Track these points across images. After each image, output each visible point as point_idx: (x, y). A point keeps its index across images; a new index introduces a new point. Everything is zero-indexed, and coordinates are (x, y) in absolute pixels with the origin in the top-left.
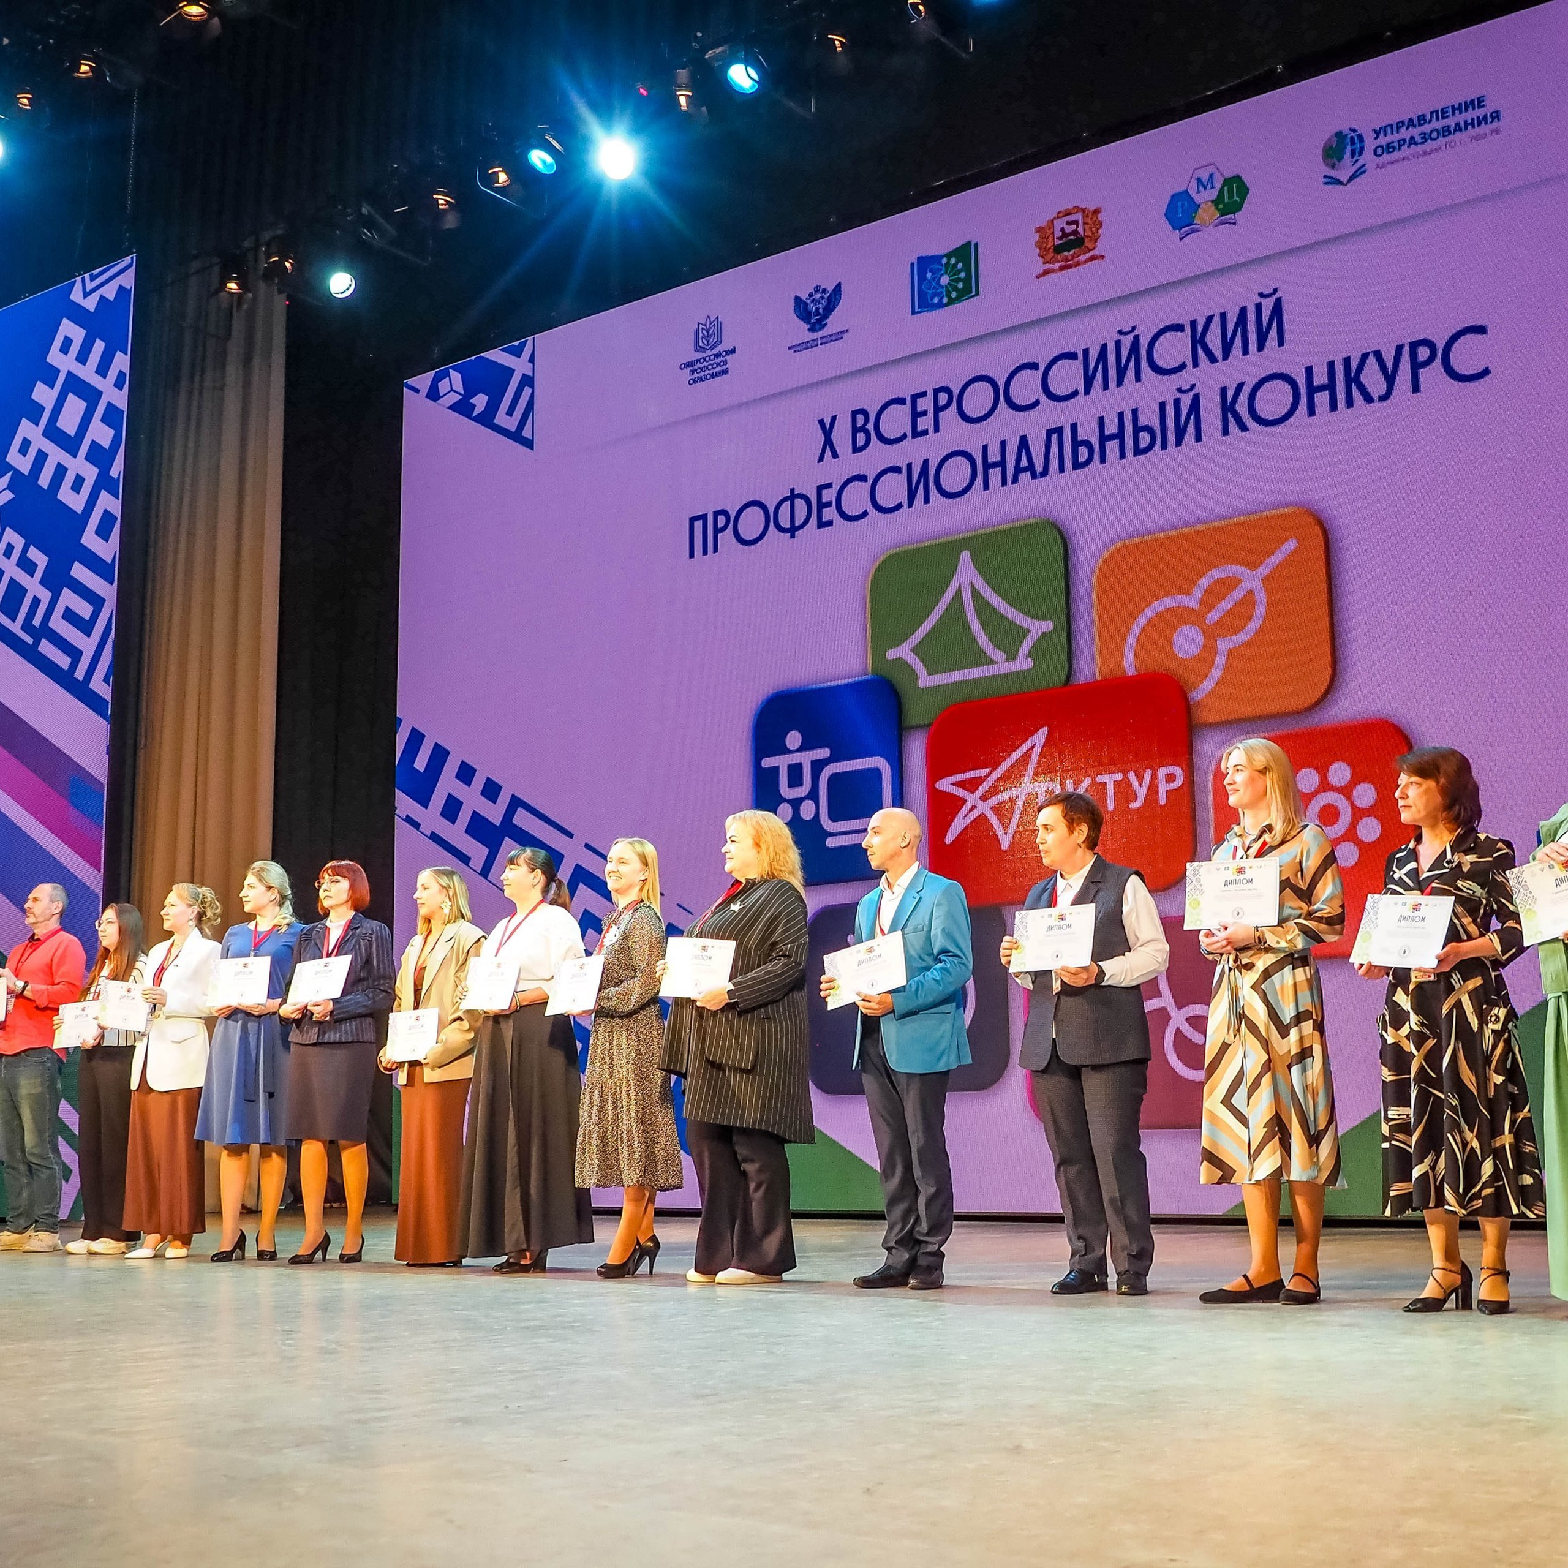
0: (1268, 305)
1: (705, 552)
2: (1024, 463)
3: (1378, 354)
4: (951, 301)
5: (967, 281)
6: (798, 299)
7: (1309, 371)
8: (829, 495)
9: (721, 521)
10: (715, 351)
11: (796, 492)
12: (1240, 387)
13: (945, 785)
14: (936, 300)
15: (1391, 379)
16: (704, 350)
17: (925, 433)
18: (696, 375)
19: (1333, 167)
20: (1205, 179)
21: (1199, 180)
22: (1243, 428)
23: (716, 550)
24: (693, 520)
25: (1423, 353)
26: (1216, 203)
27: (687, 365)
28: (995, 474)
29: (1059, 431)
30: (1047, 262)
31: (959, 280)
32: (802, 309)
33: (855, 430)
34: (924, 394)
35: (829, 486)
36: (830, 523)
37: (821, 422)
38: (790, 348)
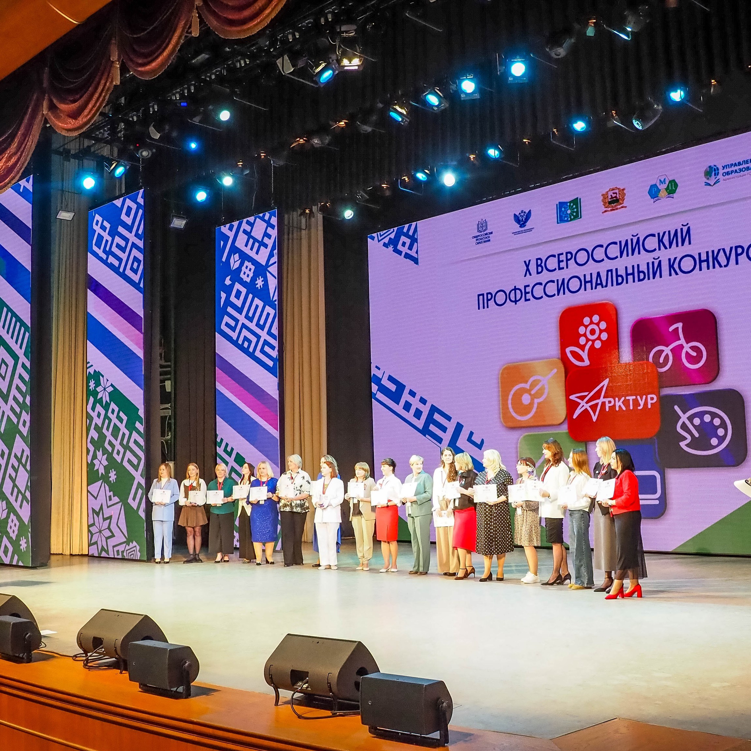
0: (685, 229)
1: (484, 308)
2: (599, 282)
3: (724, 250)
4: (571, 220)
5: (577, 212)
6: (515, 215)
7: (700, 254)
8: (529, 289)
9: (489, 296)
10: (485, 232)
11: (517, 287)
12: (675, 258)
13: (573, 397)
14: (566, 219)
15: (728, 259)
16: (481, 232)
17: (563, 268)
18: (478, 241)
19: (708, 179)
20: (662, 180)
21: (660, 180)
22: (677, 274)
23: (488, 307)
24: (479, 295)
25: (740, 250)
26: (667, 189)
27: (475, 237)
28: (588, 285)
29: (611, 271)
30: (607, 208)
31: (574, 212)
32: (517, 219)
33: (538, 266)
34: (562, 254)
35: (528, 286)
36: (529, 300)
37: (525, 262)
38: (513, 233)
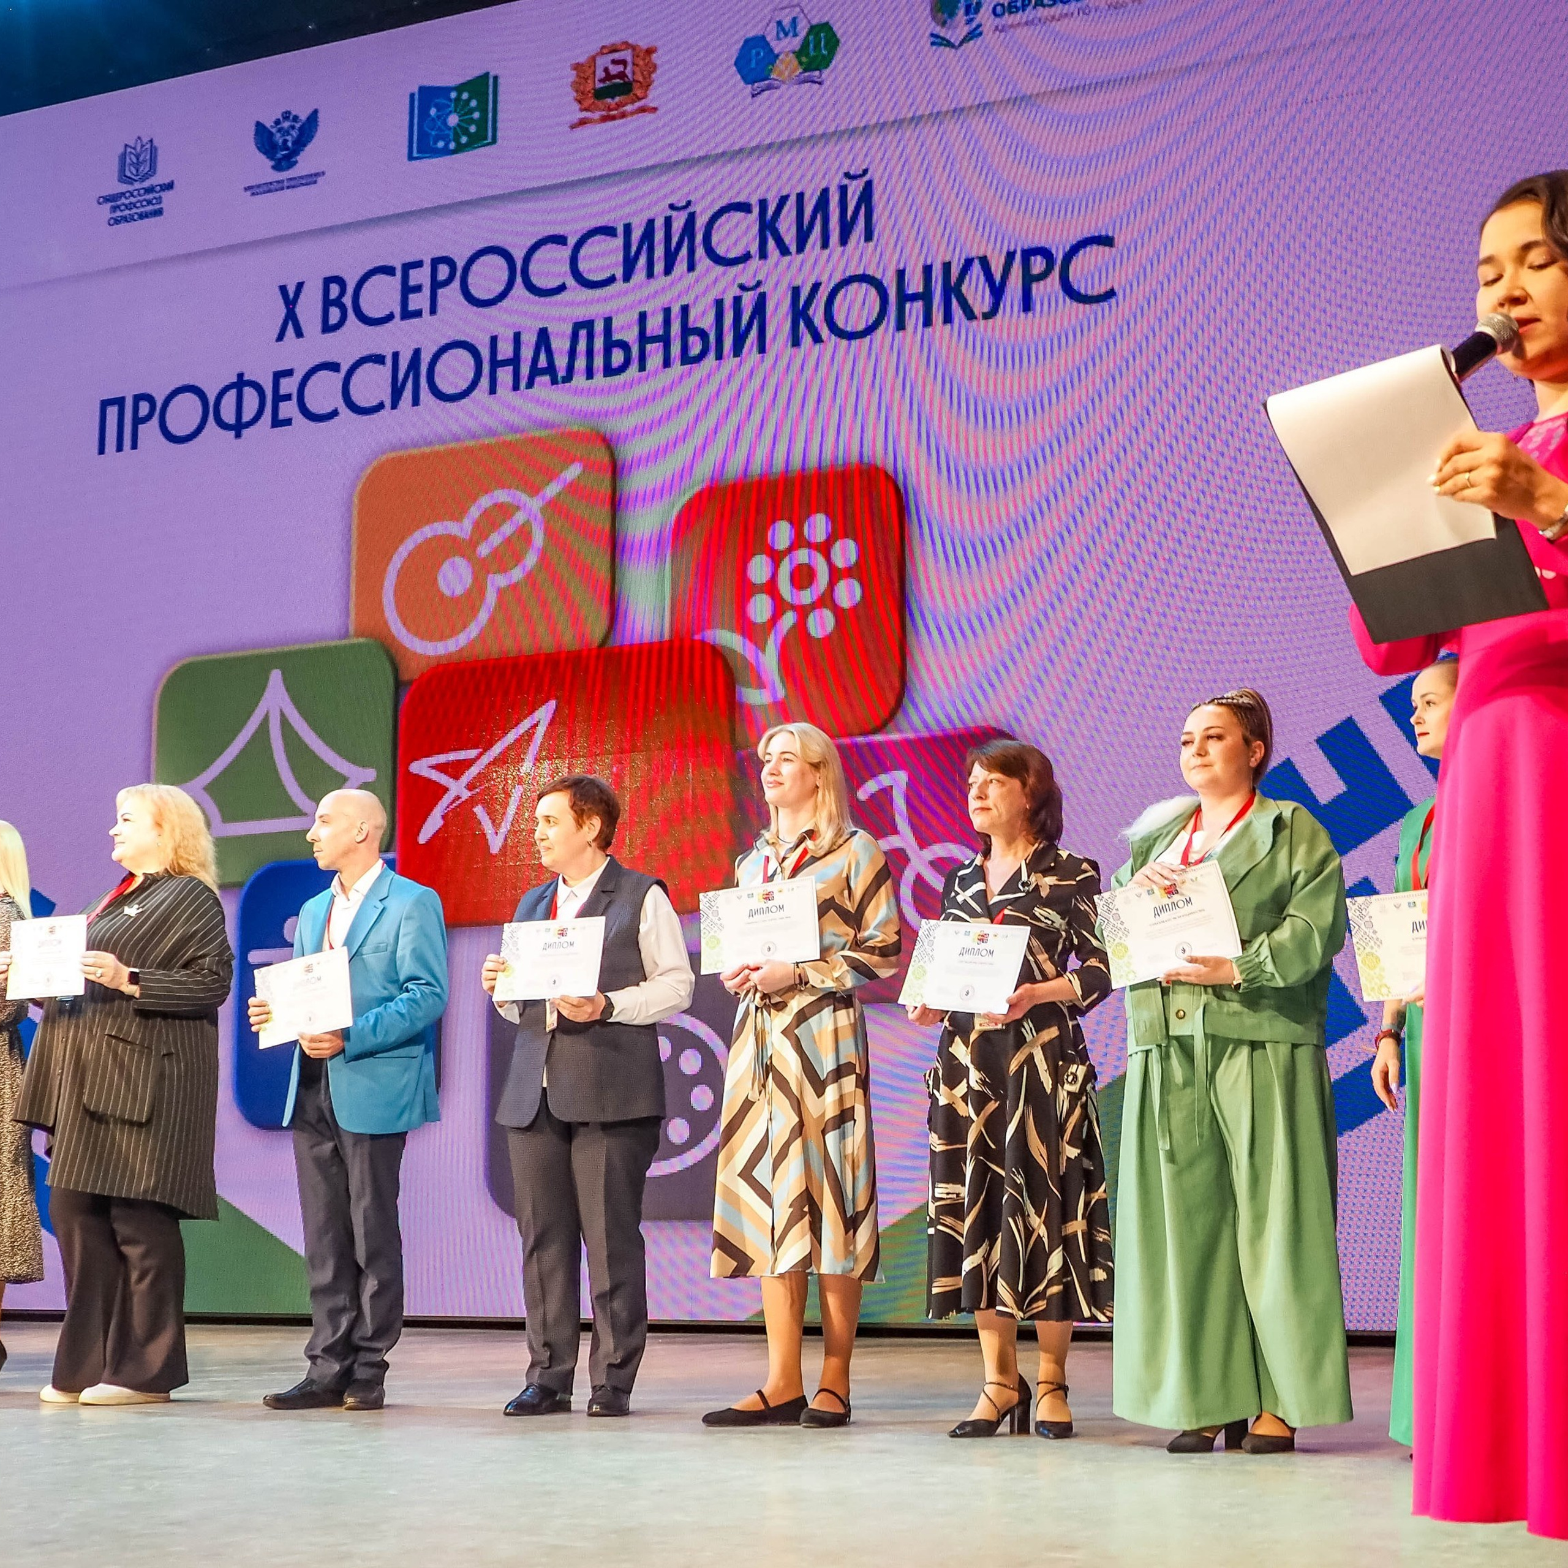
0: (855, 189)
1: (120, 448)
2: (543, 362)
3: (984, 262)
4: (460, 148)
5: (482, 123)
6: (259, 124)
7: (901, 274)
8: (288, 386)
9: (144, 408)
10: (146, 184)
11: (246, 378)
12: (816, 286)
13: (421, 767)
14: (441, 144)
15: (997, 292)
16: (130, 181)
17: (418, 314)
18: (118, 214)
19: (944, 24)
20: (786, 22)
21: (779, 23)
22: (817, 338)
23: (134, 446)
24: (105, 404)
26: (798, 54)
27: (107, 199)
28: (505, 375)
29: (589, 324)
30: (586, 110)
31: (472, 121)
32: (265, 139)
33: (327, 303)
34: (419, 264)
35: (289, 373)
36: (288, 422)
37: (283, 289)
38: (246, 189)
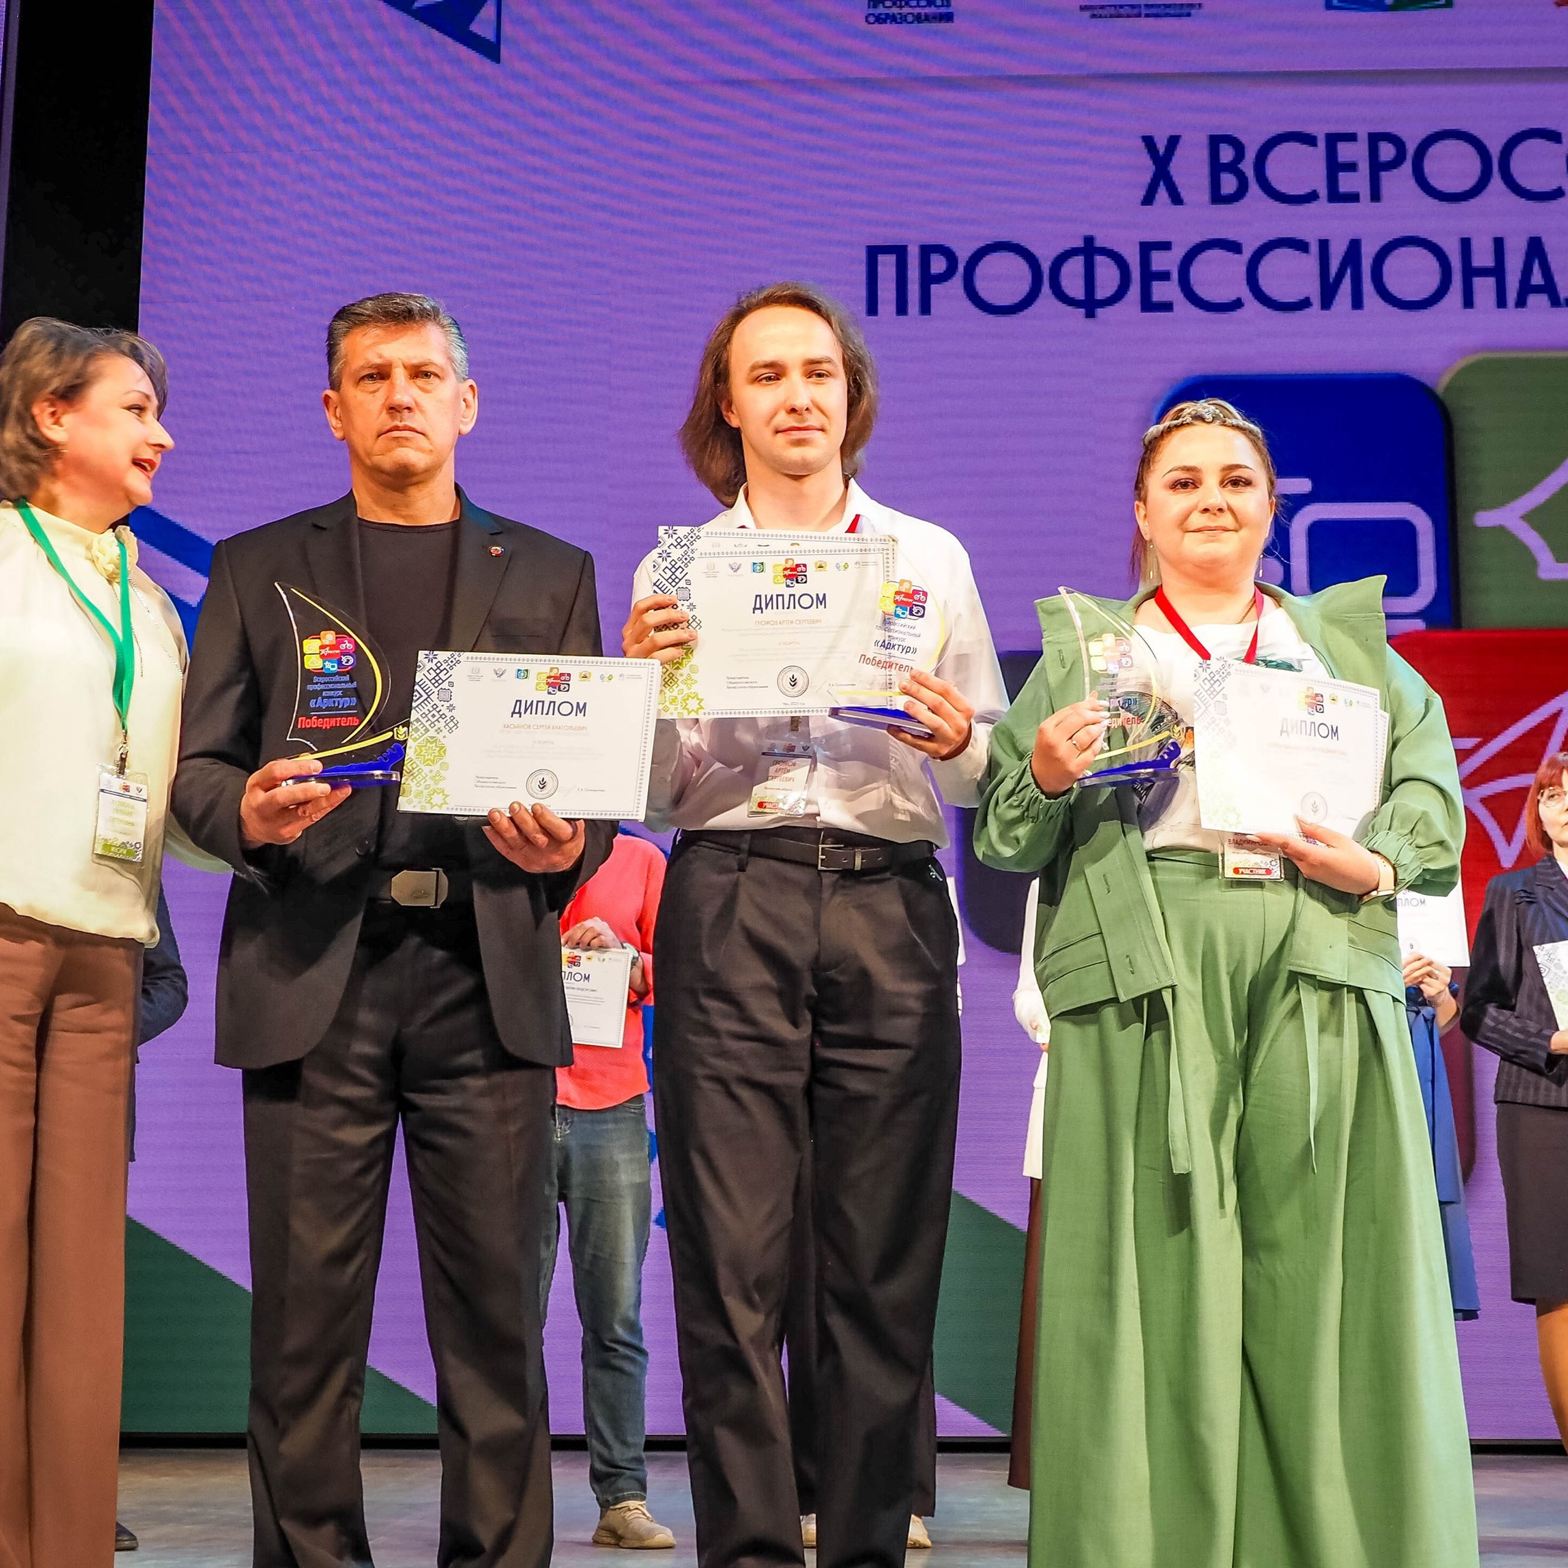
1: (902, 308)
2: (1537, 279)
9: (938, 265)
11: (1098, 244)
17: (1354, 198)
23: (925, 310)
24: (875, 251)
28: (1484, 287)
33: (1216, 168)
34: (1351, 137)
35: (1165, 246)
36: (1167, 307)
37: (1149, 142)
38: (1081, 8)
